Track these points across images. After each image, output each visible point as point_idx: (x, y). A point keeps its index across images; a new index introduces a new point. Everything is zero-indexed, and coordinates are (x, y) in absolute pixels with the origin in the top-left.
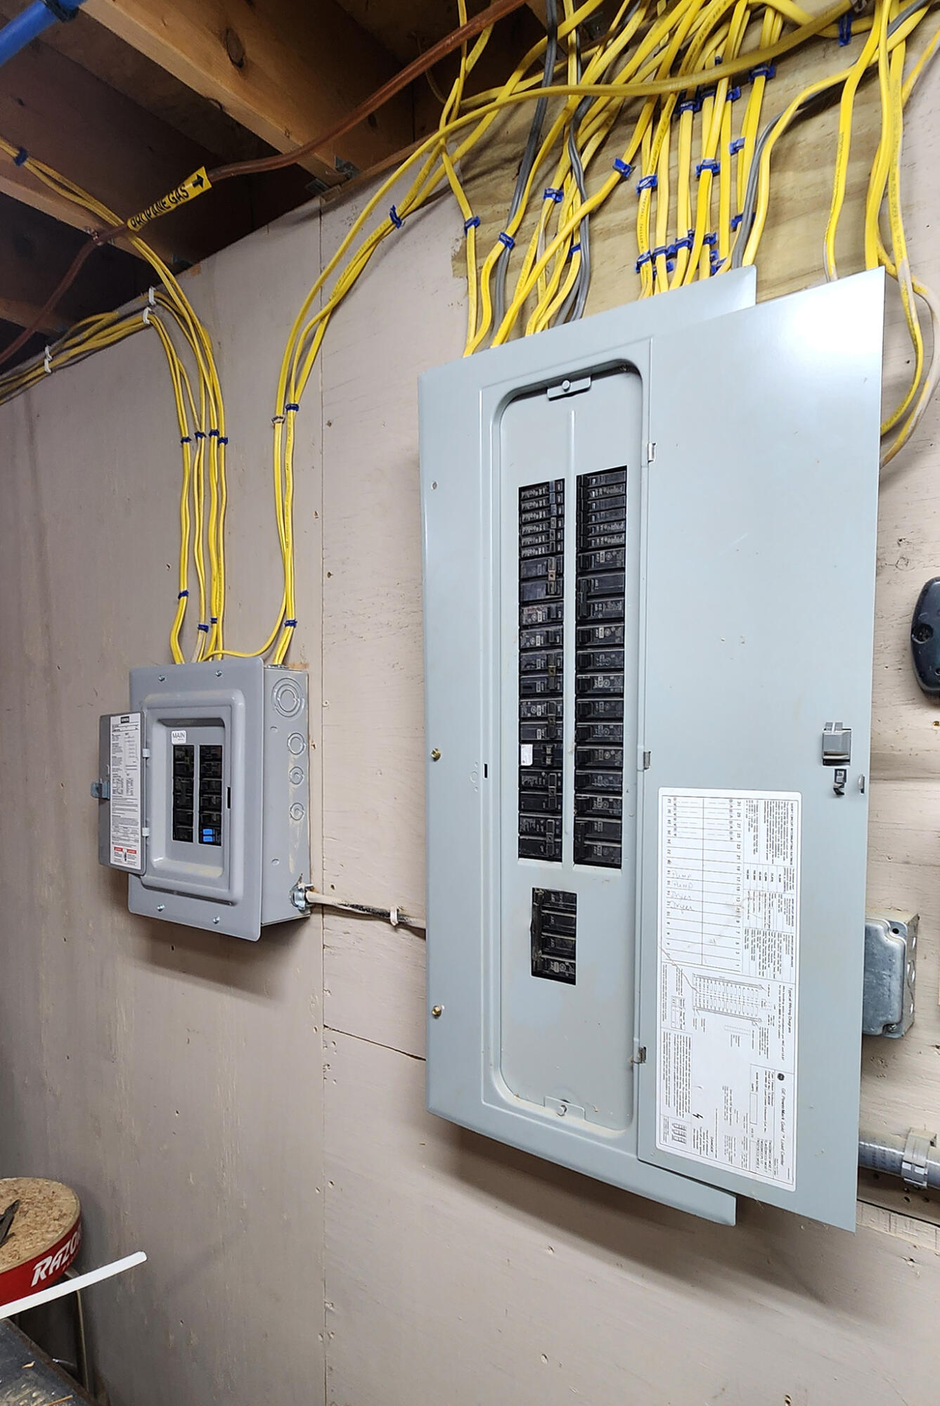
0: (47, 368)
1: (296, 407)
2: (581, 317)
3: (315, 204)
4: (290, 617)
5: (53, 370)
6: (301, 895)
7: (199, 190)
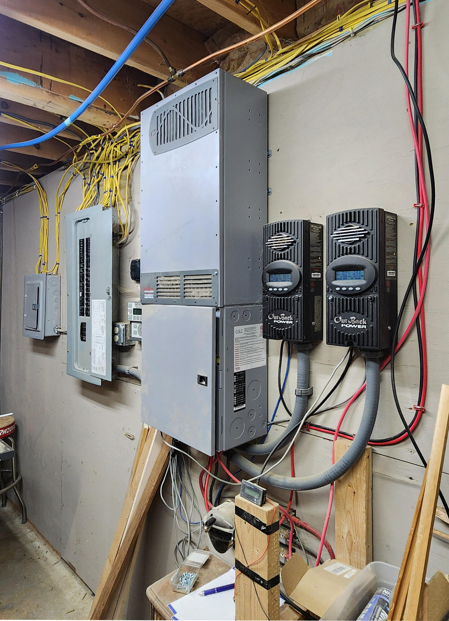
0: (17, 196)
1: (60, 213)
2: (97, 204)
3: (63, 167)
4: (58, 263)
5: (18, 196)
6: (56, 329)
7: (36, 168)
